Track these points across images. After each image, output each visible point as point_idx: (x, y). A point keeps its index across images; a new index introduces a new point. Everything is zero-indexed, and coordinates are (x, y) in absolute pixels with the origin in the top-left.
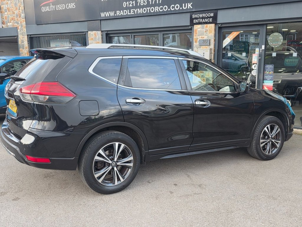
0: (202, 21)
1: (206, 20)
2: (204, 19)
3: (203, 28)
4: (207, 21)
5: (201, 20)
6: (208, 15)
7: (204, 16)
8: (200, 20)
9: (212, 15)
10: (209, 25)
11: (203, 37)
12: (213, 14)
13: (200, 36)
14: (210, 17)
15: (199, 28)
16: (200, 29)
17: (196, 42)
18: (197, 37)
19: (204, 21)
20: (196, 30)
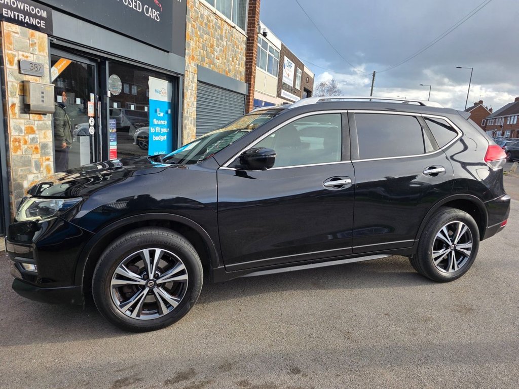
0: (25, 18)
1: (34, 21)
2: (27, 17)
3: (24, 35)
4: (34, 24)
5: (21, 17)
6: (35, 11)
7: (27, 9)
8: (18, 16)
9: (44, 14)
10: (37, 33)
11: (27, 57)
12: (45, 12)
13: (21, 53)
14: (41, 18)
15: (15, 32)
16: (17, 35)
17: (11, 63)
18: (14, 53)
19: (27, 20)
20: (9, 35)
